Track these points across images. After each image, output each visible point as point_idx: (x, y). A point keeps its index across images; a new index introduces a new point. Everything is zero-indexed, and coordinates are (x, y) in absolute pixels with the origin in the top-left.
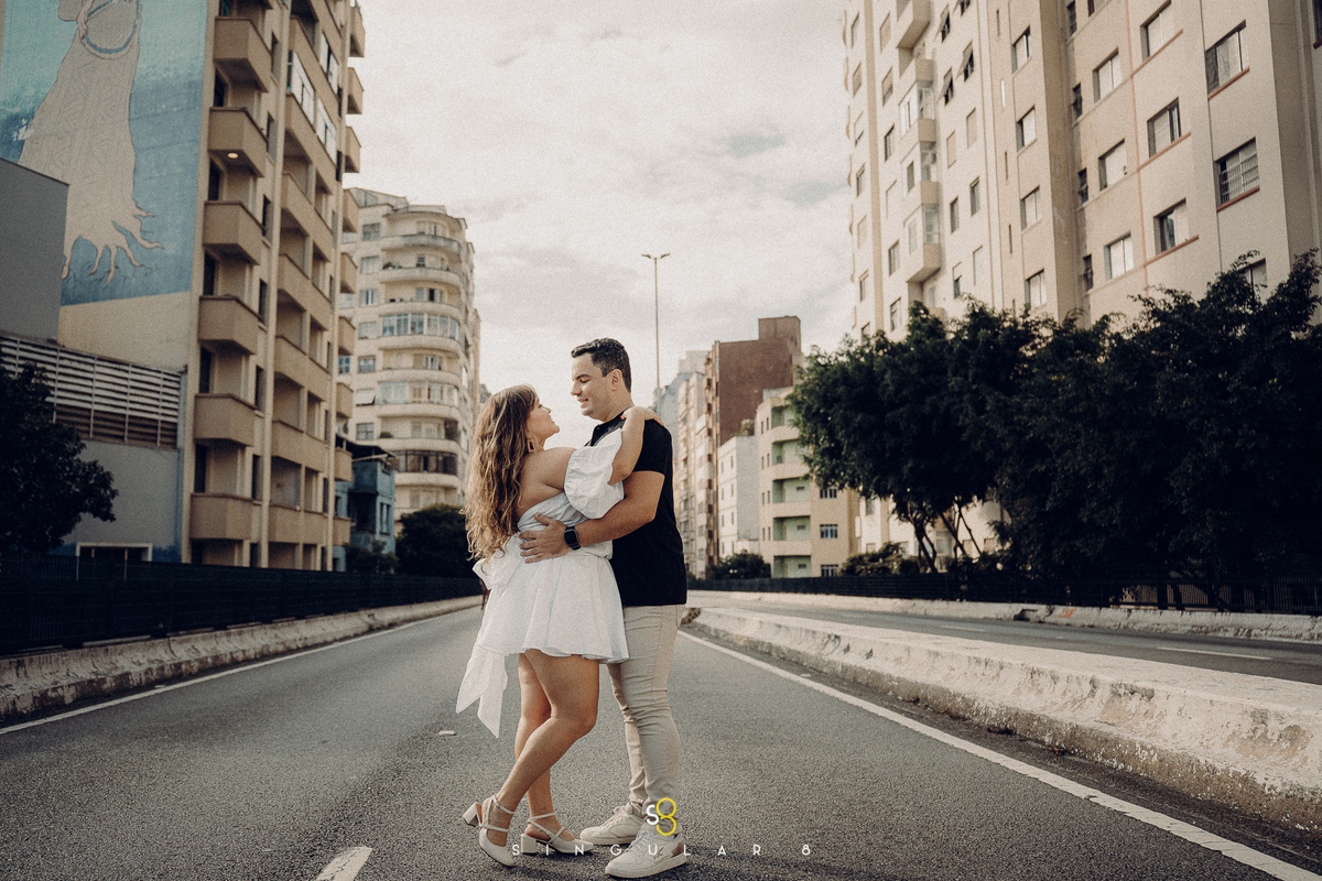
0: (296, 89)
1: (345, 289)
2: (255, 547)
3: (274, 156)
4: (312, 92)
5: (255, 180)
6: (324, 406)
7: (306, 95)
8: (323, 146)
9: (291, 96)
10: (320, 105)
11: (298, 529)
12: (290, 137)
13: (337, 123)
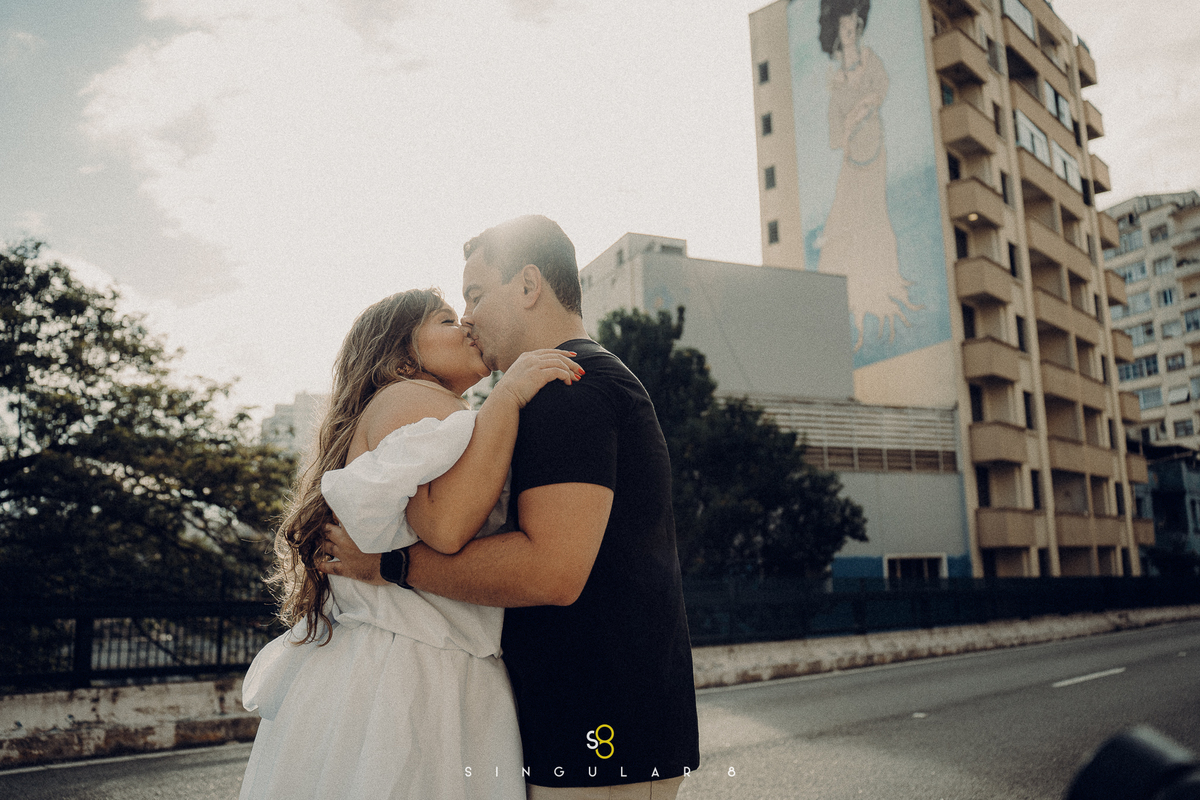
0: (1026, 142)
1: (1113, 302)
2: (1043, 553)
3: (1013, 205)
4: (1042, 137)
5: (997, 233)
6: (1105, 417)
7: (1036, 142)
8: (1066, 182)
9: (1020, 149)
10: (1055, 147)
11: (1089, 533)
12: (1026, 184)
13: (1078, 156)
